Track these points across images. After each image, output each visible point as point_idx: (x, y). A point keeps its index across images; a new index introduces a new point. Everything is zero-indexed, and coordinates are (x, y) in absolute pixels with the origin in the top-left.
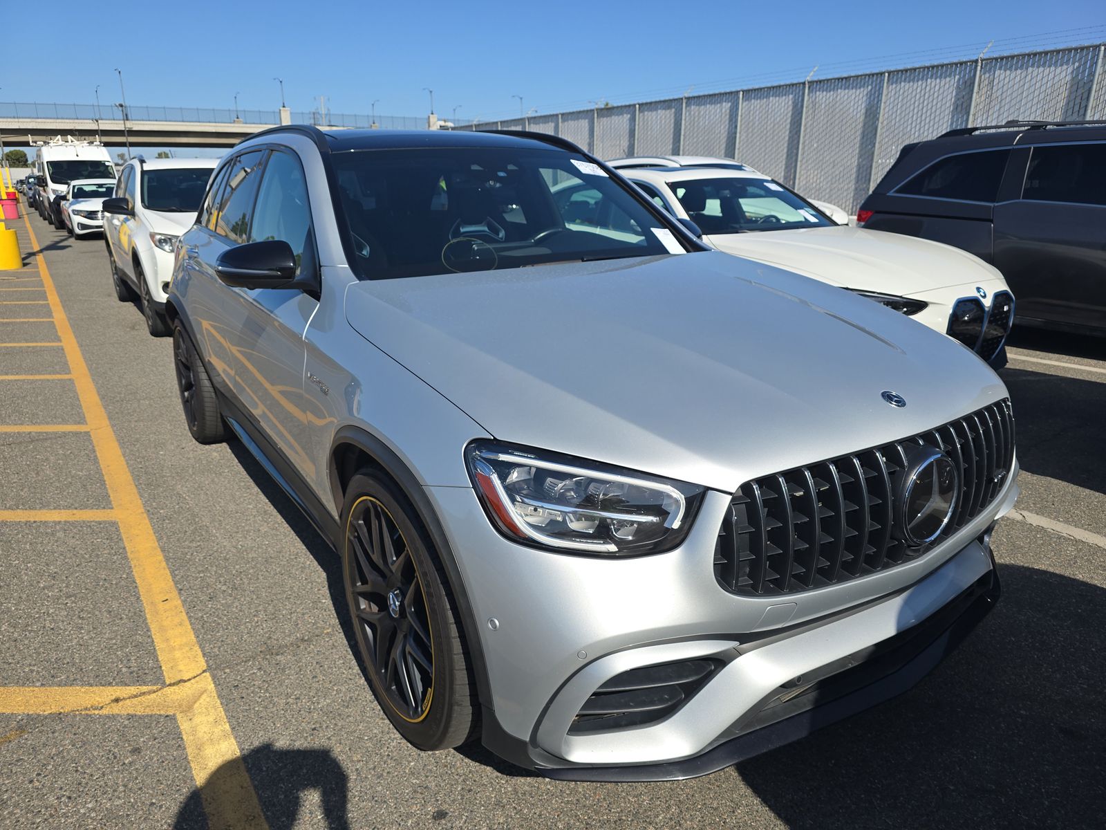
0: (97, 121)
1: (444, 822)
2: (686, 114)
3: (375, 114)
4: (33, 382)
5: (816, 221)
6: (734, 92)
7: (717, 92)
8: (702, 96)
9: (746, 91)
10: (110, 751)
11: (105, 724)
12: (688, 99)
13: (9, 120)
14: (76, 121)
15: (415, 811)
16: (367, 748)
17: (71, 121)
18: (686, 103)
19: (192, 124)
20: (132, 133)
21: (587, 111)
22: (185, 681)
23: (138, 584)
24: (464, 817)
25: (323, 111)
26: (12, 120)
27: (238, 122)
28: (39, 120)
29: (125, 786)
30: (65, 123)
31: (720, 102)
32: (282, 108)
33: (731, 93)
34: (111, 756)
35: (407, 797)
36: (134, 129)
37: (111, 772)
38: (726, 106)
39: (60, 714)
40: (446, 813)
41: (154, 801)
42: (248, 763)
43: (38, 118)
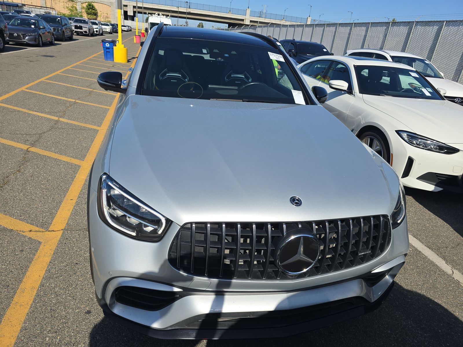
0: (178, 8)
1: (87, 315)
2: (414, 29)
3: (285, 15)
4: (97, 107)
5: (430, 95)
6: (442, 21)
7: (433, 20)
8: (433, 21)
9: (448, 21)
10: (15, 248)
11: (21, 238)
12: (417, 22)
13: (150, 4)
14: (172, 7)
15: (82, 307)
16: (87, 277)
17: (170, 7)
18: (415, 24)
19: (212, 12)
20: (189, 13)
21: (367, 23)
22: (54, 231)
23: (69, 192)
24: (95, 316)
25: (264, 11)
26: (151, 4)
27: (230, 13)
28: (160, 5)
29: (9, 262)
30: (168, 7)
31: (433, 26)
32: (247, 9)
33: (440, 21)
34: (14, 250)
35: (84, 301)
36: (191, 12)
37: (10, 256)
38: (436, 28)
39: (12, 230)
40: (91, 312)
41: (13, 270)
42: (48, 268)
43: (159, 4)
